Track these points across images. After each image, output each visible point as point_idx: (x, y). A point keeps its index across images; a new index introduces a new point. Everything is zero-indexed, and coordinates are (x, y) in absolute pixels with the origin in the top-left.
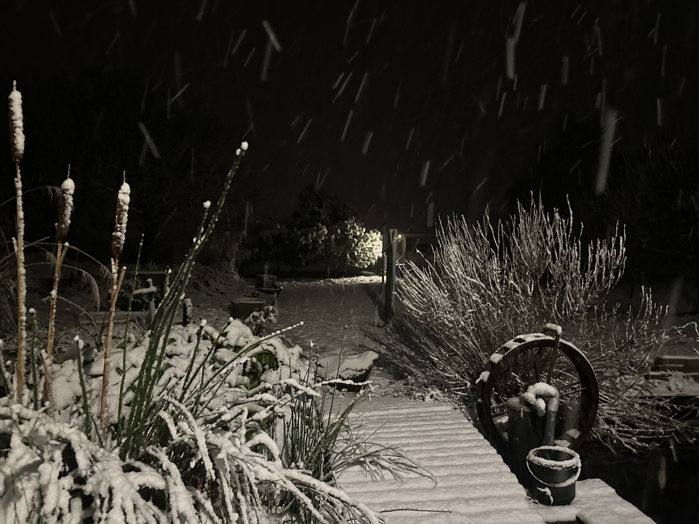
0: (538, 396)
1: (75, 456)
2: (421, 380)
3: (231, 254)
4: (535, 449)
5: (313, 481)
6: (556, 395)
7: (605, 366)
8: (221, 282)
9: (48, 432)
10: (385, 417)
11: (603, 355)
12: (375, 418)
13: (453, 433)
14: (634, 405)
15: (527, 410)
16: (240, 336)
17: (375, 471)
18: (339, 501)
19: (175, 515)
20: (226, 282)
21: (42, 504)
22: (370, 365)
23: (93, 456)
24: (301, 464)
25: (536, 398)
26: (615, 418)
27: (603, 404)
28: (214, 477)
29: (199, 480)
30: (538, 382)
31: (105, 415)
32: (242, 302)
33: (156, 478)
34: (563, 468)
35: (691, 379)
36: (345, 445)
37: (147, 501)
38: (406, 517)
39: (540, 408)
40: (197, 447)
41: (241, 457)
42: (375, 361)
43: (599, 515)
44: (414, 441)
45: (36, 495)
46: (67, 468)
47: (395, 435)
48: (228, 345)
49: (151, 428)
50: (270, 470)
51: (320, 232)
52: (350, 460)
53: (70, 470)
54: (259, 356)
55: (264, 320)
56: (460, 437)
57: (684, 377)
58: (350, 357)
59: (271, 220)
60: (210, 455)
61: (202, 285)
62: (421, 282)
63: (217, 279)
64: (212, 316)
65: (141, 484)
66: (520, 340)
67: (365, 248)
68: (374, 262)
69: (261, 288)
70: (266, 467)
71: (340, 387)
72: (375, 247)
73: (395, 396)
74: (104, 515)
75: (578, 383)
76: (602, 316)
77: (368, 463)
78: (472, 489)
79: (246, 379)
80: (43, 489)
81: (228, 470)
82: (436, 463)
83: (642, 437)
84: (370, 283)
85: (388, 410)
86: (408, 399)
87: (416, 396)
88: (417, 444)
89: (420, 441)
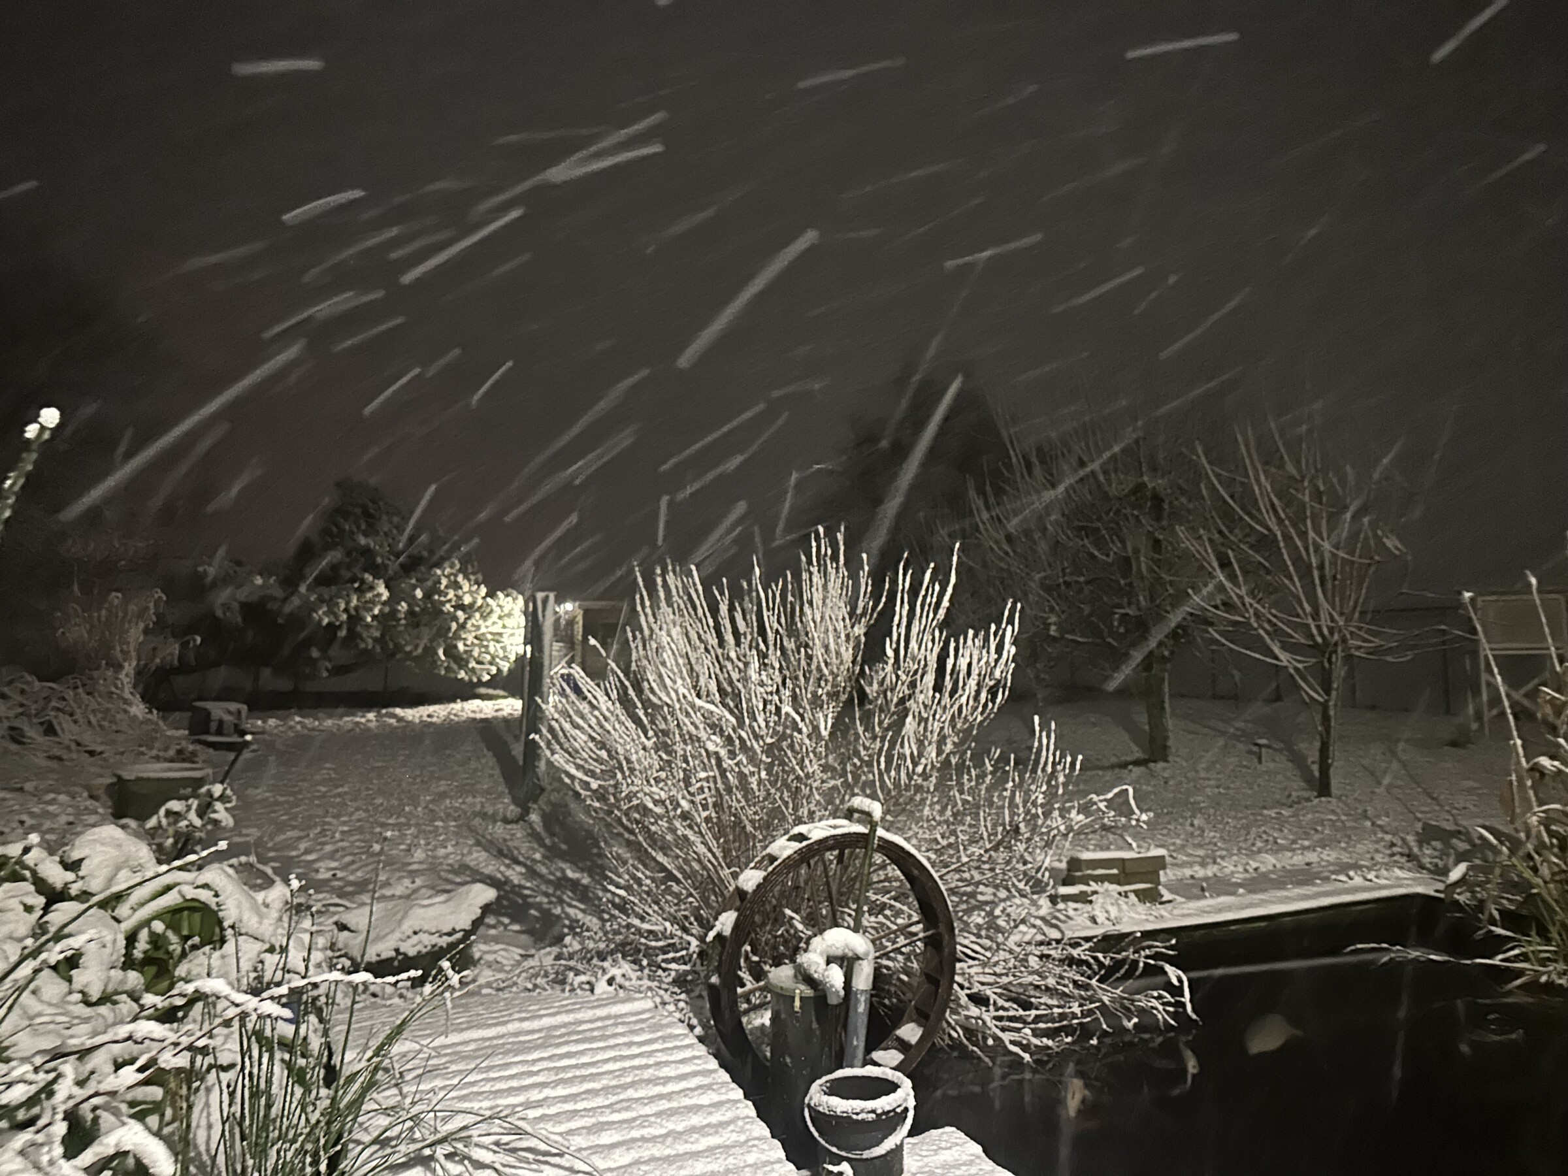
0: (829, 960)
2: (593, 945)
3: (122, 651)
4: (824, 1079)
6: (867, 954)
7: (968, 884)
8: (89, 722)
10: (495, 1042)
11: (965, 859)
12: (472, 1046)
13: (651, 1061)
14: (1027, 961)
15: (809, 992)
16: (118, 869)
20: (105, 724)
22: (474, 917)
25: (827, 966)
26: (991, 991)
27: (971, 962)
30: (832, 927)
32: (145, 775)
34: (877, 1115)
35: (1132, 896)
36: (385, 1122)
39: (832, 986)
42: (486, 909)
44: (561, 1091)
47: (515, 1083)
48: (85, 892)
51: (369, 595)
52: (396, 1157)
54: (172, 916)
55: (198, 822)
56: (666, 1069)
57: (1120, 894)
58: (427, 902)
59: (238, 563)
61: (32, 733)
62: (597, 713)
63: (78, 716)
64: (56, 816)
66: (801, 837)
67: (483, 634)
68: (505, 667)
69: (203, 737)
72: (509, 631)
73: (528, 987)
75: (918, 922)
76: (966, 777)
77: (442, 1159)
79: (134, 978)
82: (607, 1138)
83: (1042, 1025)
84: (495, 718)
85: (505, 1023)
86: (558, 992)
87: (576, 985)
88: (565, 1099)
89: (574, 1090)
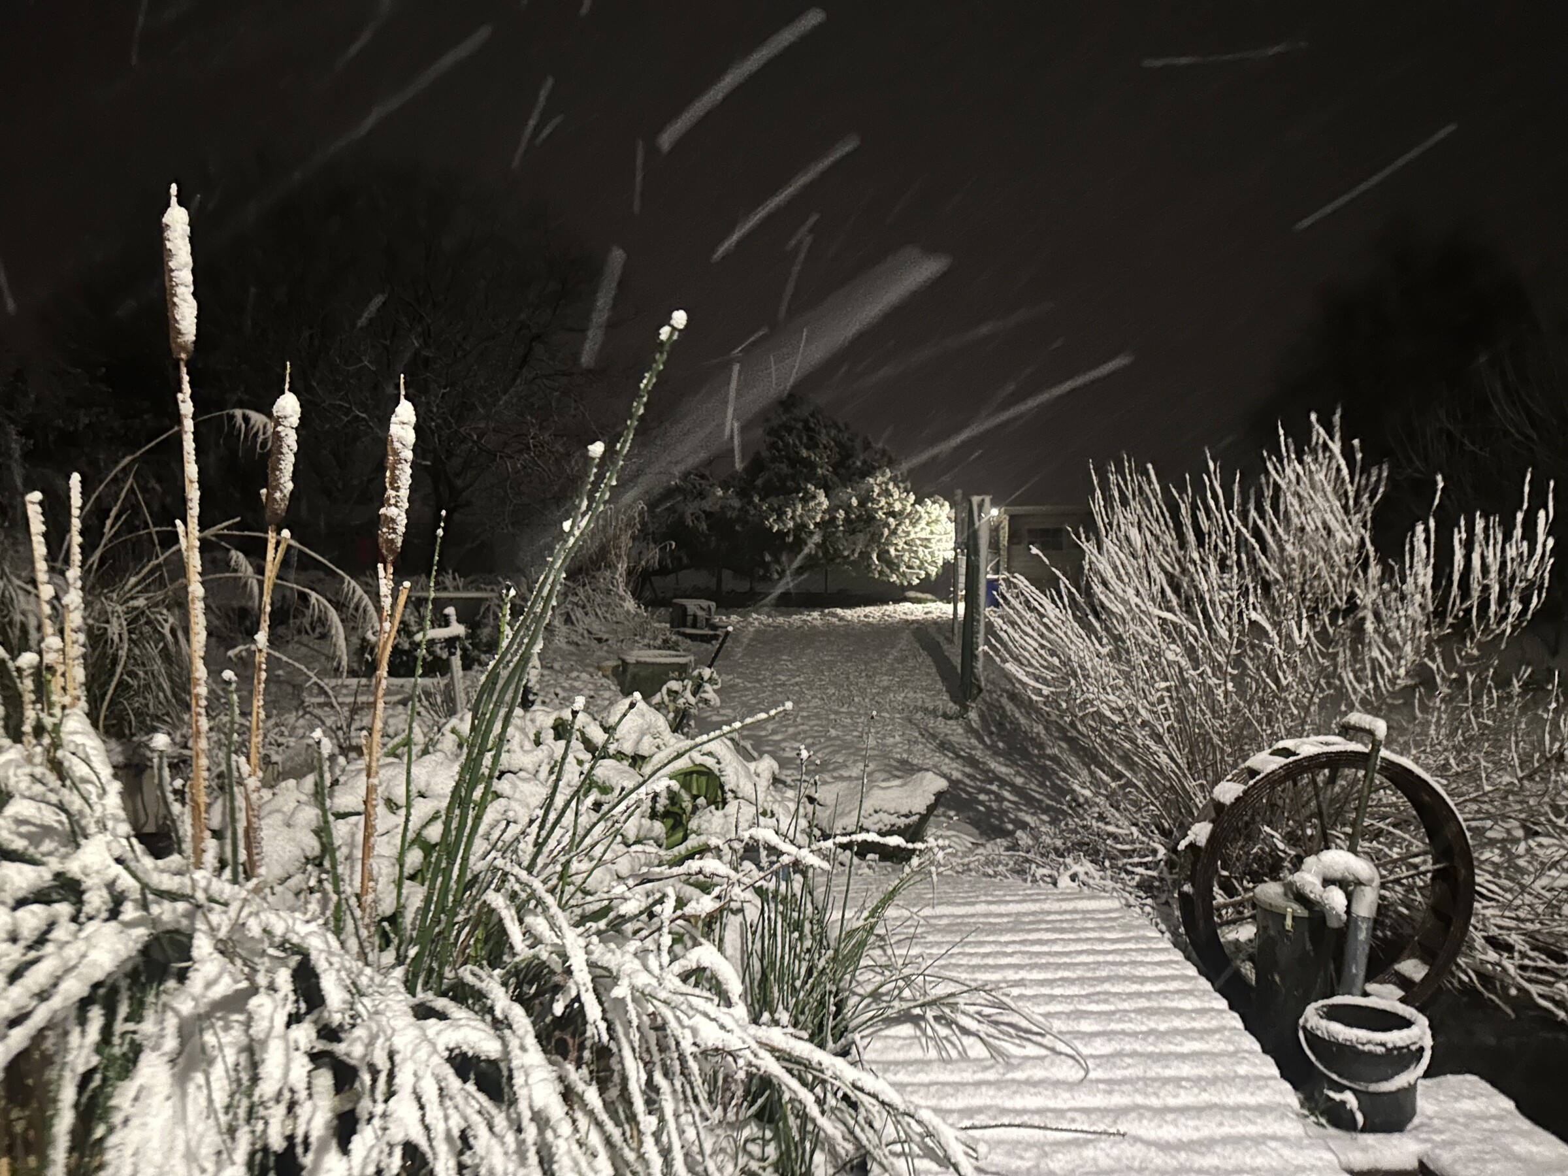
0: (1327, 882)
1: (318, 984)
2: (1048, 841)
3: (616, 554)
4: (1321, 1003)
5: (816, 1055)
6: (1372, 880)
7: (1489, 816)
8: (597, 614)
9: (265, 931)
10: (966, 920)
11: (1488, 788)
12: (945, 921)
13: (1126, 959)
14: (1560, 908)
15: (1301, 912)
16: (643, 734)
17: (946, 1038)
18: (874, 1101)
19: (526, 1115)
20: (609, 616)
21: (255, 1079)
22: (928, 803)
23: (354, 983)
24: (784, 1017)
25: (1324, 886)
26: (1514, 939)
27: (1486, 903)
28: (605, 1038)
29: (570, 1041)
30: (1328, 848)
31: (369, 898)
32: (642, 660)
33: (483, 1035)
34: (1388, 1049)
36: (879, 978)
37: (465, 1081)
38: (1019, 1142)
39: (1333, 909)
40: (568, 972)
41: (663, 995)
42: (939, 795)
43: (1475, 1160)
44: (1036, 975)
45: (243, 1059)
46: (303, 1007)
47: (990, 961)
48: (619, 752)
49: (467, 929)
50: (722, 1027)
51: (812, 504)
52: (889, 1011)
53: (308, 1012)
54: (685, 777)
55: (693, 700)
56: (1142, 969)
58: (884, 784)
59: (702, 477)
60: (595, 990)
62: (1045, 620)
63: (588, 609)
64: (581, 690)
65: (451, 1046)
66: (1286, 752)
67: (912, 540)
68: (933, 571)
69: (682, 630)
70: (714, 1020)
71: (864, 849)
72: (937, 537)
73: (989, 872)
74: (379, 1108)
75: (1425, 853)
76: (1485, 698)
77: (932, 1021)
78: (1170, 1087)
79: (659, 828)
80: (256, 1046)
81: (635, 1022)
82: (1086, 1026)
84: (926, 620)
85: (973, 904)
86: (1020, 882)
87: (1038, 876)
88: (1042, 983)
89: (1049, 975)
